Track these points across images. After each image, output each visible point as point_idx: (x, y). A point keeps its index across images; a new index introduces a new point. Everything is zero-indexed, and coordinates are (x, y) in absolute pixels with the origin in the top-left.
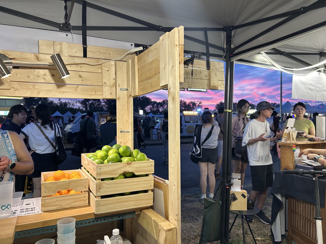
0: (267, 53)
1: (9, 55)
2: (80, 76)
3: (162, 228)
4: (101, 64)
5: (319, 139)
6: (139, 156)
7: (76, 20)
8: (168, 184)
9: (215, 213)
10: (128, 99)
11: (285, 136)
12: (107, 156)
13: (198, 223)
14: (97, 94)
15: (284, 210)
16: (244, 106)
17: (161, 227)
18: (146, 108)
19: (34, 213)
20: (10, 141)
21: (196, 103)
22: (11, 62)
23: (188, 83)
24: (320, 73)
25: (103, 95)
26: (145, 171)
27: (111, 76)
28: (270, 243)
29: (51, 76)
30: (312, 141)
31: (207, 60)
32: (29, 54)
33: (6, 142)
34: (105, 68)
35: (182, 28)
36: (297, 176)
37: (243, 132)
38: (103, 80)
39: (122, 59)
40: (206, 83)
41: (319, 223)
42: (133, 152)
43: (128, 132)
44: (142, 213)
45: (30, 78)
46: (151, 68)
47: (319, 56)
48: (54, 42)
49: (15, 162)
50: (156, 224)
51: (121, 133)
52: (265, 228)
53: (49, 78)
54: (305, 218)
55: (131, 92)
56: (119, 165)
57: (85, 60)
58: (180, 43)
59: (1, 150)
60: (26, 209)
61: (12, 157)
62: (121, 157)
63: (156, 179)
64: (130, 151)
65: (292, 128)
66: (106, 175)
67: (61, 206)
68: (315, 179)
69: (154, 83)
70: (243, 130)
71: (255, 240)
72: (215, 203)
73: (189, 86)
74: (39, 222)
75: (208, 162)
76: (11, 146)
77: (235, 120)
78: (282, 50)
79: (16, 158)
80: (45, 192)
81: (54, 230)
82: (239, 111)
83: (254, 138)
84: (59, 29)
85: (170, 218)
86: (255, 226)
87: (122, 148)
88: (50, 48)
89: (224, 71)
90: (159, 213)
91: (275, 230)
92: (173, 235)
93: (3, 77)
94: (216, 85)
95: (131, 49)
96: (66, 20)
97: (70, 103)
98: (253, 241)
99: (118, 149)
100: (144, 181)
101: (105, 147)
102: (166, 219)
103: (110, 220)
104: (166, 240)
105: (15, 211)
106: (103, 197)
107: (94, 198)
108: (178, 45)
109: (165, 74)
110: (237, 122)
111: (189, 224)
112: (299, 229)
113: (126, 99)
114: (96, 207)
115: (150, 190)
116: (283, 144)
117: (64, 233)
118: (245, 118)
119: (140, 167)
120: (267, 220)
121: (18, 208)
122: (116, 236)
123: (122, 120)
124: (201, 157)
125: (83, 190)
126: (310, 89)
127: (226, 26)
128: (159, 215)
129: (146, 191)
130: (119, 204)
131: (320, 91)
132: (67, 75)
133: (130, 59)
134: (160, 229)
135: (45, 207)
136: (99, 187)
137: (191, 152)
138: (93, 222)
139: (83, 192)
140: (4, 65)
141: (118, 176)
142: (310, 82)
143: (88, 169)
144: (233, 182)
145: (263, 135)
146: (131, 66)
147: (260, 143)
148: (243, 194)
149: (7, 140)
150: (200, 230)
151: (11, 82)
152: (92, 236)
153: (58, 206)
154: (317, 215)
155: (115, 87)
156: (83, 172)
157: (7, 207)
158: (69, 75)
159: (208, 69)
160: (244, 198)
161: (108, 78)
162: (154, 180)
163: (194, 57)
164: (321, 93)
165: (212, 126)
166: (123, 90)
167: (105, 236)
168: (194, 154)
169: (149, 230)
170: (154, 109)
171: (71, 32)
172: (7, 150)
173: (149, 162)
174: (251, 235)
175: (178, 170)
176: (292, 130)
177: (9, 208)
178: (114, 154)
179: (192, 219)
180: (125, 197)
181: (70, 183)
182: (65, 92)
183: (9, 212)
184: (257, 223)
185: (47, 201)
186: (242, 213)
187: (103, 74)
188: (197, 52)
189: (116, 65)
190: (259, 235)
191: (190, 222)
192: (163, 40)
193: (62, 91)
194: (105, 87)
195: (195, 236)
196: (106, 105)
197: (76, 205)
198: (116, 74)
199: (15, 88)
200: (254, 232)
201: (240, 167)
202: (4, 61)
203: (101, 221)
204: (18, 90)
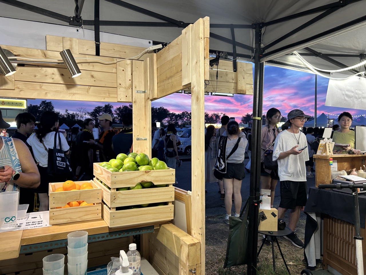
0: (301, 54)
1: (14, 51)
2: (92, 76)
3: (184, 243)
4: (116, 63)
5: (359, 152)
6: (158, 165)
7: (88, 14)
8: (191, 195)
9: (241, 234)
10: (145, 102)
11: (320, 148)
12: (122, 165)
13: (222, 246)
14: (111, 96)
15: (319, 231)
16: (274, 116)
17: (183, 241)
18: (163, 121)
19: (42, 226)
20: (14, 150)
21: (219, 115)
22: (16, 59)
23: (212, 86)
24: (360, 77)
25: (118, 97)
26: (165, 181)
27: (127, 76)
28: (303, 268)
29: (60, 75)
30: (350, 154)
31: (233, 60)
32: (35, 50)
33: (9, 150)
34: (120, 68)
35: (207, 19)
36: (334, 193)
37: (273, 145)
38: (118, 81)
39: (139, 59)
40: (233, 87)
41: (359, 243)
42: (151, 161)
43: (146, 140)
44: (161, 227)
45: (37, 77)
46: (172, 66)
47: (360, 58)
48: (63, 38)
49: (19, 173)
50: (178, 239)
51: (137, 141)
52: (297, 252)
53: (58, 78)
54: (342, 240)
55: (149, 95)
56: (137, 173)
57: (97, 59)
58: (206, 36)
59: (4, 160)
60: (32, 222)
61: (16, 168)
62: (138, 166)
63: (176, 191)
64: (148, 159)
65: (328, 139)
66: (122, 184)
67: (71, 219)
68: (355, 194)
69: (175, 83)
70: (274, 143)
71: (286, 264)
72: (242, 222)
73: (213, 90)
74: (47, 235)
75: (233, 179)
76: (15, 156)
77: (264, 131)
78: (318, 50)
79: (21, 169)
80: (54, 203)
81: (64, 245)
82: (269, 121)
83: (285, 151)
84: (68, 23)
85: (193, 232)
86: (286, 250)
87: (139, 156)
88: (59, 44)
89: (253, 74)
90: (181, 227)
91: (309, 254)
92: (196, 250)
93: (7, 74)
94: (244, 89)
95: (149, 47)
96: (77, 13)
97: (79, 114)
98: (284, 266)
99: (135, 158)
100: (164, 192)
101: (120, 156)
102: (188, 233)
103: (126, 235)
104: (188, 256)
105: (20, 224)
106: (118, 209)
107: (108, 209)
108: (203, 38)
109: (188, 72)
110: (266, 133)
111: (212, 247)
112: (336, 252)
113: (144, 103)
114: (110, 219)
115: (170, 202)
116: (318, 157)
117: (75, 248)
118: (276, 129)
119: (159, 176)
120: (300, 244)
121: (24, 221)
122: (133, 251)
123: (138, 126)
124: (226, 173)
125: (95, 202)
126: (347, 96)
127: (255, 23)
128: (180, 230)
129: (166, 204)
130: (137, 217)
131: (359, 98)
132: (78, 73)
133: (148, 57)
134: (182, 244)
135: (53, 220)
136: (114, 198)
137: (215, 166)
138: (107, 236)
139: (95, 204)
140: (9, 61)
141: (135, 185)
142: (349, 88)
143: (101, 178)
144: (262, 198)
145: (296, 147)
146: (149, 65)
147: (291, 156)
148: (273, 213)
149: (11, 148)
150: (225, 253)
151: (15, 81)
152: (105, 256)
153: (68, 219)
154: (356, 234)
155: (131, 89)
156: (95, 183)
157: (11, 219)
158: (80, 74)
159: (234, 71)
160: (274, 217)
161: (124, 79)
162: (175, 191)
163: (219, 57)
164: (360, 100)
165: (239, 138)
166: (140, 93)
167: (121, 251)
168: (217, 169)
169: (168, 246)
170: (172, 122)
171: (82, 27)
172: (10, 160)
173: (170, 171)
174: (282, 260)
175: (202, 179)
176: (329, 141)
177: (13, 221)
178: (131, 162)
179: (215, 241)
180: (143, 210)
181: (81, 193)
182: (76, 94)
183: (13, 226)
184: (288, 246)
185: (56, 213)
186: (272, 234)
187: (118, 74)
188: (223, 52)
189: (132, 64)
190: (291, 260)
191: (214, 245)
192: (186, 33)
193: (72, 92)
194: (120, 89)
195: (219, 260)
196: (119, 117)
197: (87, 219)
198: (132, 74)
199: (20, 89)
200: (286, 256)
201: (270, 184)
202: (9, 58)
203: (116, 236)
204: (23, 90)
